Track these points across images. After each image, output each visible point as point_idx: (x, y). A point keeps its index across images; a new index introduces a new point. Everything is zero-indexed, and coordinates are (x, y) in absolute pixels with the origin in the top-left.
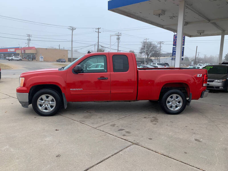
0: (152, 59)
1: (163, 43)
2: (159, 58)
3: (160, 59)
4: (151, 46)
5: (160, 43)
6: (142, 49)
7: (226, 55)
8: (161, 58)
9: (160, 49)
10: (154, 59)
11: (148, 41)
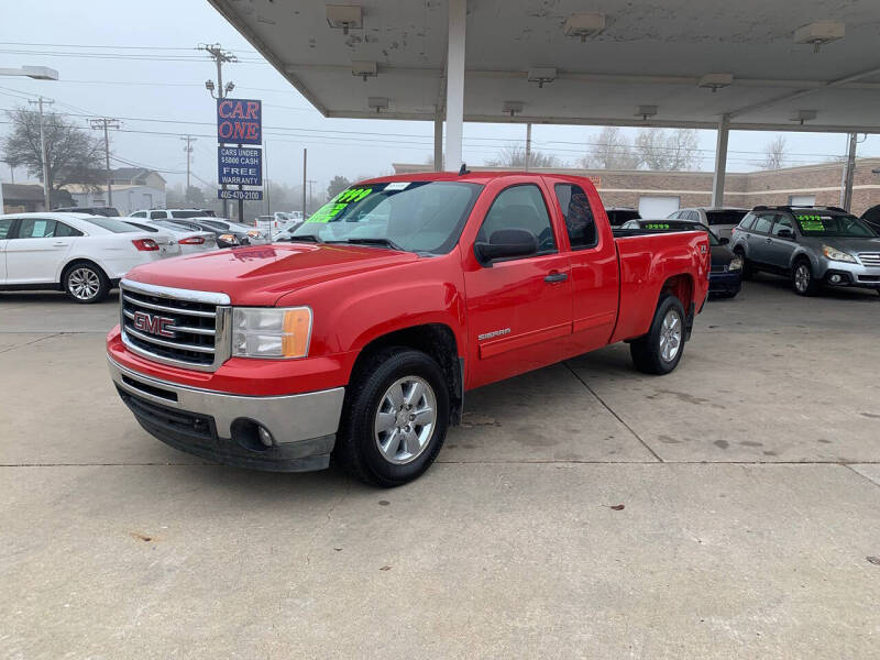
0: (70, 191)
1: (118, 127)
2: (105, 188)
3: (110, 191)
4: (61, 135)
5: (105, 124)
6: (14, 144)
7: (332, 182)
8: (114, 187)
9: (107, 150)
10: (80, 191)
11: (47, 109)
